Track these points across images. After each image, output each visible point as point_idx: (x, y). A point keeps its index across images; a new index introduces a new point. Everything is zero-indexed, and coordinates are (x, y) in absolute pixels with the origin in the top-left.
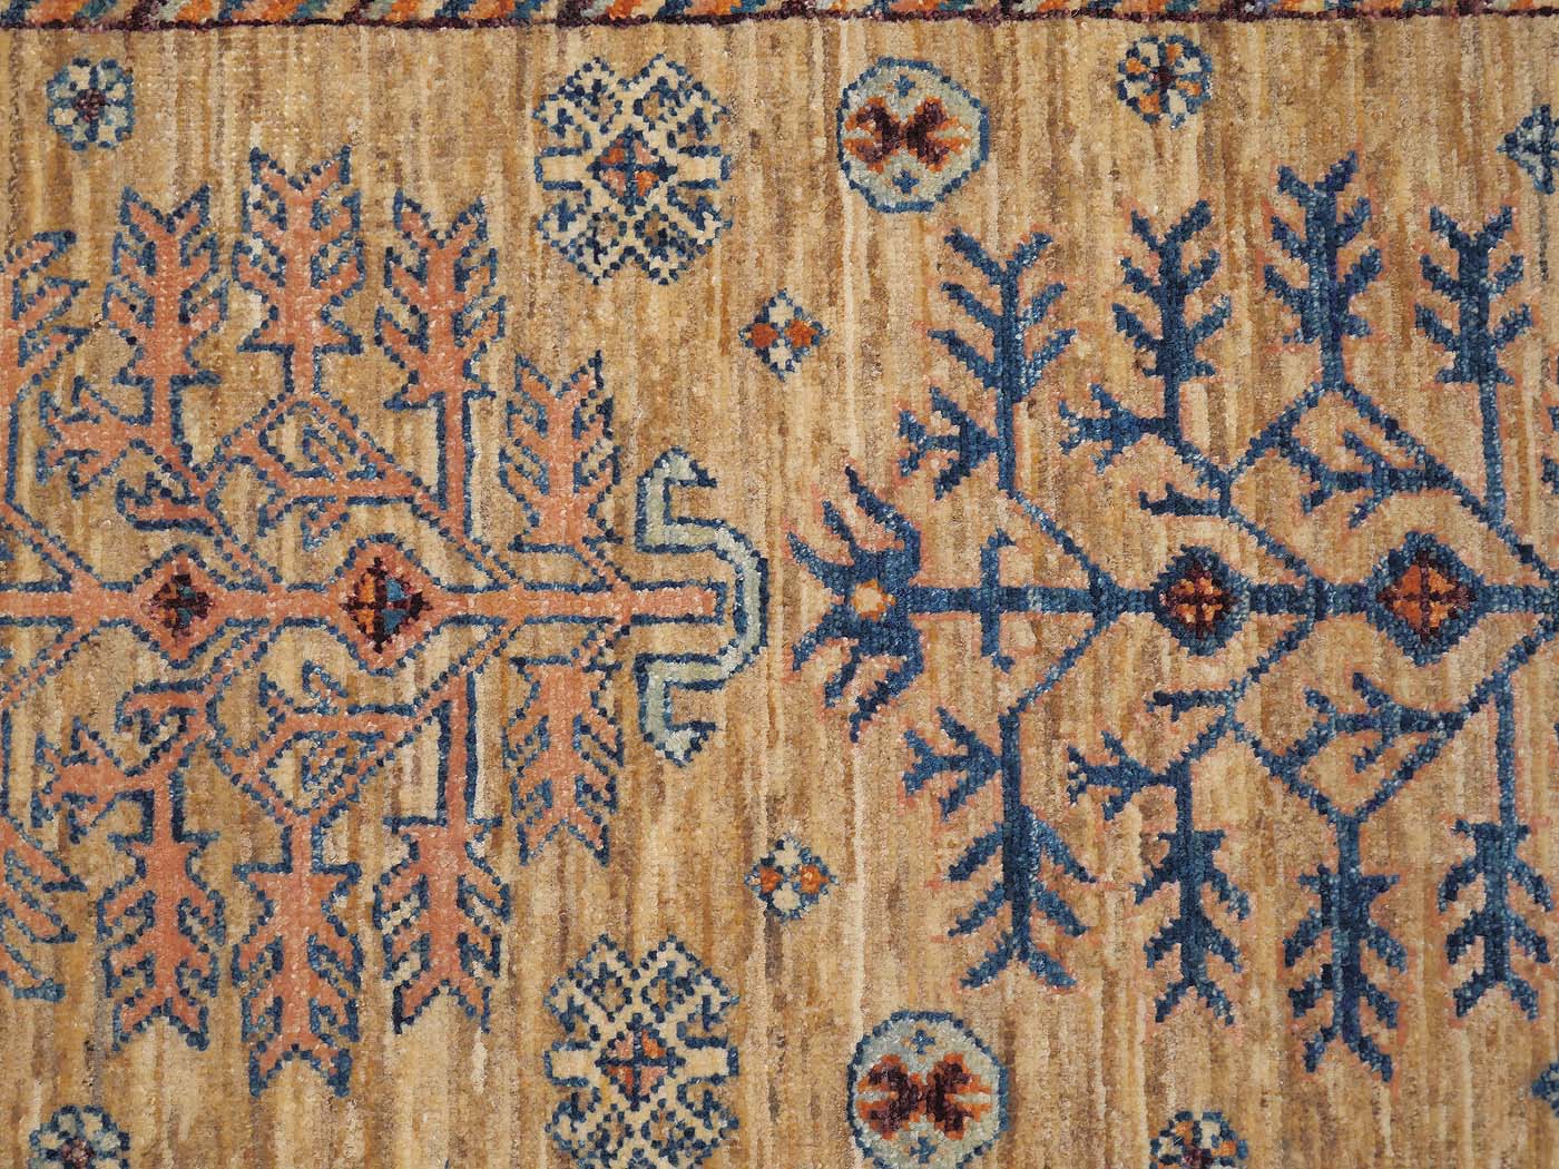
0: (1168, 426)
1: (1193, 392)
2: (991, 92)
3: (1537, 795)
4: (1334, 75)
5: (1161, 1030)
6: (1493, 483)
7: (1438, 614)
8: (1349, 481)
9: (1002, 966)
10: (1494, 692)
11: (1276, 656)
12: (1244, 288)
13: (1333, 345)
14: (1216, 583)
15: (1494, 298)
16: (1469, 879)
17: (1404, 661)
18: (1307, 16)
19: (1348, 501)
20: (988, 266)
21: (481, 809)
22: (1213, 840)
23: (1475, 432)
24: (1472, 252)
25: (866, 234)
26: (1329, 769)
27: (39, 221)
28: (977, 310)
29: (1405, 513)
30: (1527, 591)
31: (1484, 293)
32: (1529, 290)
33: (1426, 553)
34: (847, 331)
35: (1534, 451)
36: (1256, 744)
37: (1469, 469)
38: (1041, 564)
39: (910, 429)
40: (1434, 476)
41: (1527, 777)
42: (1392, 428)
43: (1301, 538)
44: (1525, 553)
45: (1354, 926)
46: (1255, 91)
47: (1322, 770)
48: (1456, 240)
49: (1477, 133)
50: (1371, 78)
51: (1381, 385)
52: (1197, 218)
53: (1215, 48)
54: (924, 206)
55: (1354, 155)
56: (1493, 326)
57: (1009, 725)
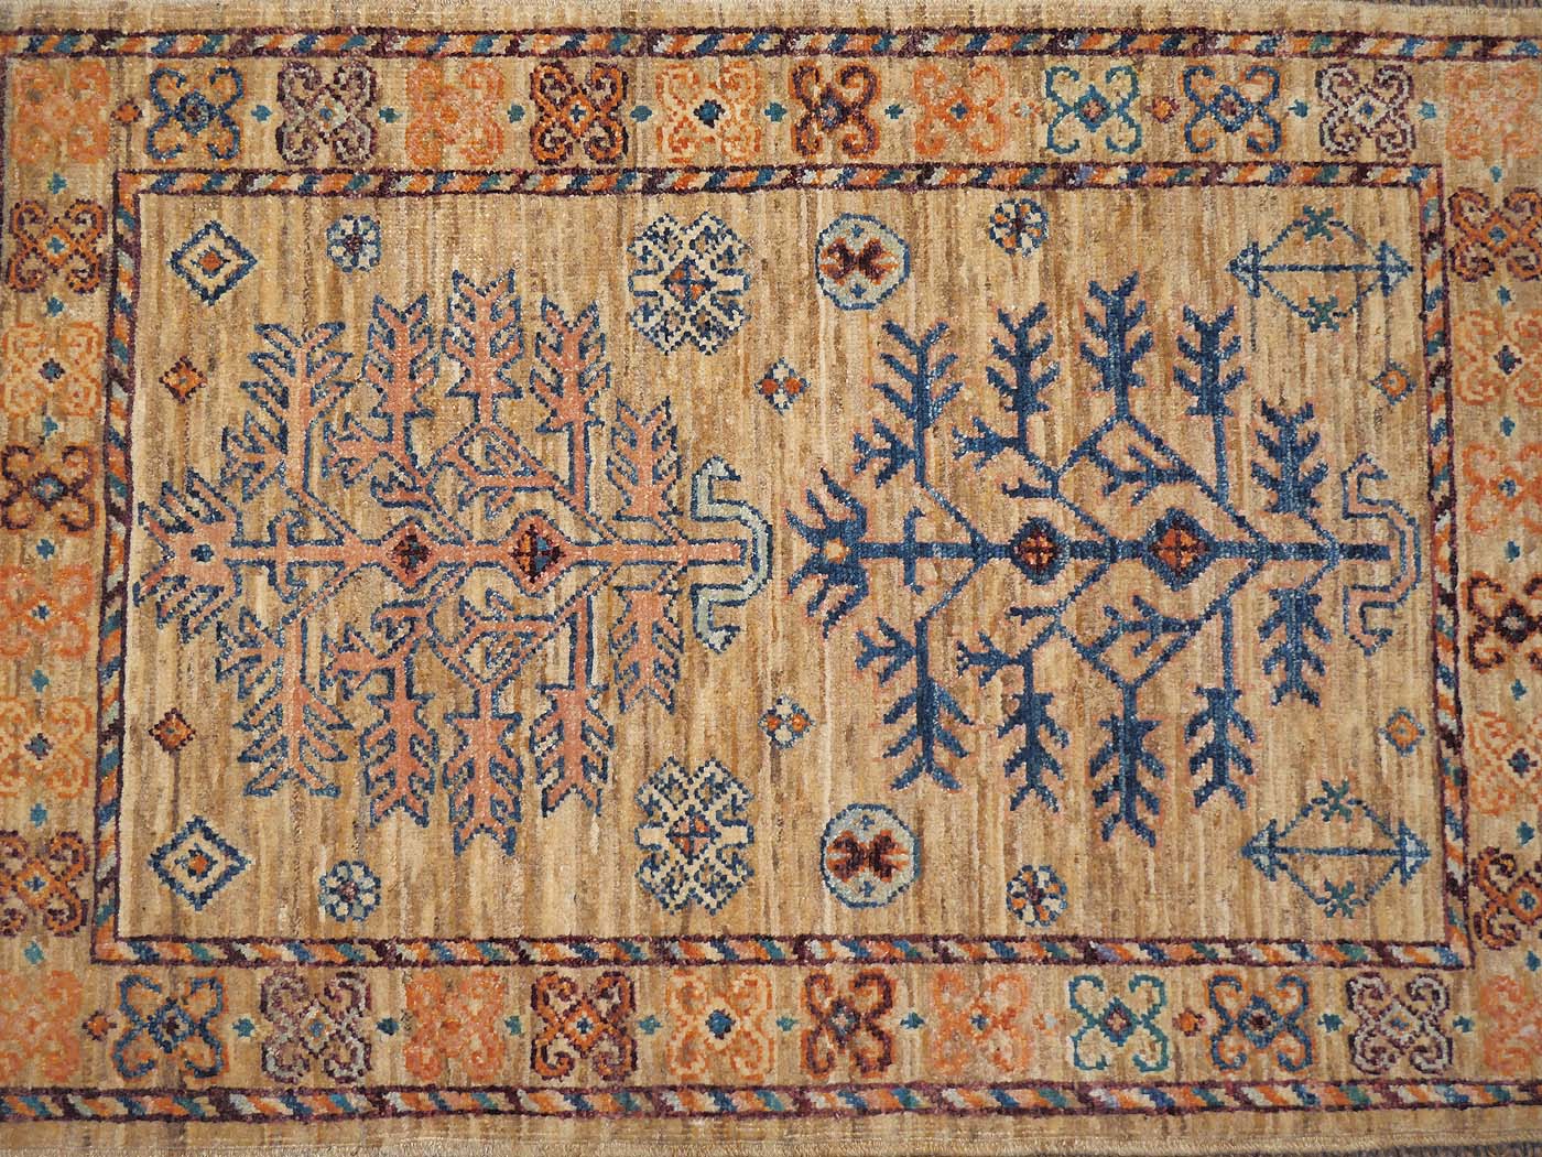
0: (1020, 443)
1: (1036, 421)
2: (911, 235)
3: (1246, 670)
4: (1124, 224)
5: (1014, 815)
6: (1221, 478)
7: (1186, 559)
8: (1132, 477)
9: (916, 776)
10: (1220, 607)
11: (1086, 585)
12: (1068, 357)
13: (1123, 392)
14: (1049, 540)
15: (1222, 362)
16: (1204, 723)
17: (1165, 588)
18: (1107, 187)
19: (1131, 489)
20: (909, 343)
21: (596, 680)
22: (1046, 698)
23: (1210, 446)
24: (1209, 334)
25: (833, 323)
26: (1118, 655)
27: (322, 317)
28: (902, 371)
29: (1167, 497)
30: (1241, 545)
31: (1216, 359)
32: (1244, 358)
33: (1179, 521)
34: (822, 384)
35: (1246, 458)
36: (1073, 640)
37: (1206, 470)
38: (941, 528)
39: (860, 444)
40: (1185, 474)
41: (1240, 660)
42: (1159, 444)
43: (1102, 512)
44: (1240, 521)
45: (1133, 752)
46: (1075, 234)
47: (1113, 656)
48: (1199, 327)
49: (1213, 260)
50: (1147, 226)
51: (1152, 416)
52: (1039, 313)
53: (1050, 207)
54: (870, 306)
55: (1136, 273)
56: (1222, 380)
57: (921, 627)
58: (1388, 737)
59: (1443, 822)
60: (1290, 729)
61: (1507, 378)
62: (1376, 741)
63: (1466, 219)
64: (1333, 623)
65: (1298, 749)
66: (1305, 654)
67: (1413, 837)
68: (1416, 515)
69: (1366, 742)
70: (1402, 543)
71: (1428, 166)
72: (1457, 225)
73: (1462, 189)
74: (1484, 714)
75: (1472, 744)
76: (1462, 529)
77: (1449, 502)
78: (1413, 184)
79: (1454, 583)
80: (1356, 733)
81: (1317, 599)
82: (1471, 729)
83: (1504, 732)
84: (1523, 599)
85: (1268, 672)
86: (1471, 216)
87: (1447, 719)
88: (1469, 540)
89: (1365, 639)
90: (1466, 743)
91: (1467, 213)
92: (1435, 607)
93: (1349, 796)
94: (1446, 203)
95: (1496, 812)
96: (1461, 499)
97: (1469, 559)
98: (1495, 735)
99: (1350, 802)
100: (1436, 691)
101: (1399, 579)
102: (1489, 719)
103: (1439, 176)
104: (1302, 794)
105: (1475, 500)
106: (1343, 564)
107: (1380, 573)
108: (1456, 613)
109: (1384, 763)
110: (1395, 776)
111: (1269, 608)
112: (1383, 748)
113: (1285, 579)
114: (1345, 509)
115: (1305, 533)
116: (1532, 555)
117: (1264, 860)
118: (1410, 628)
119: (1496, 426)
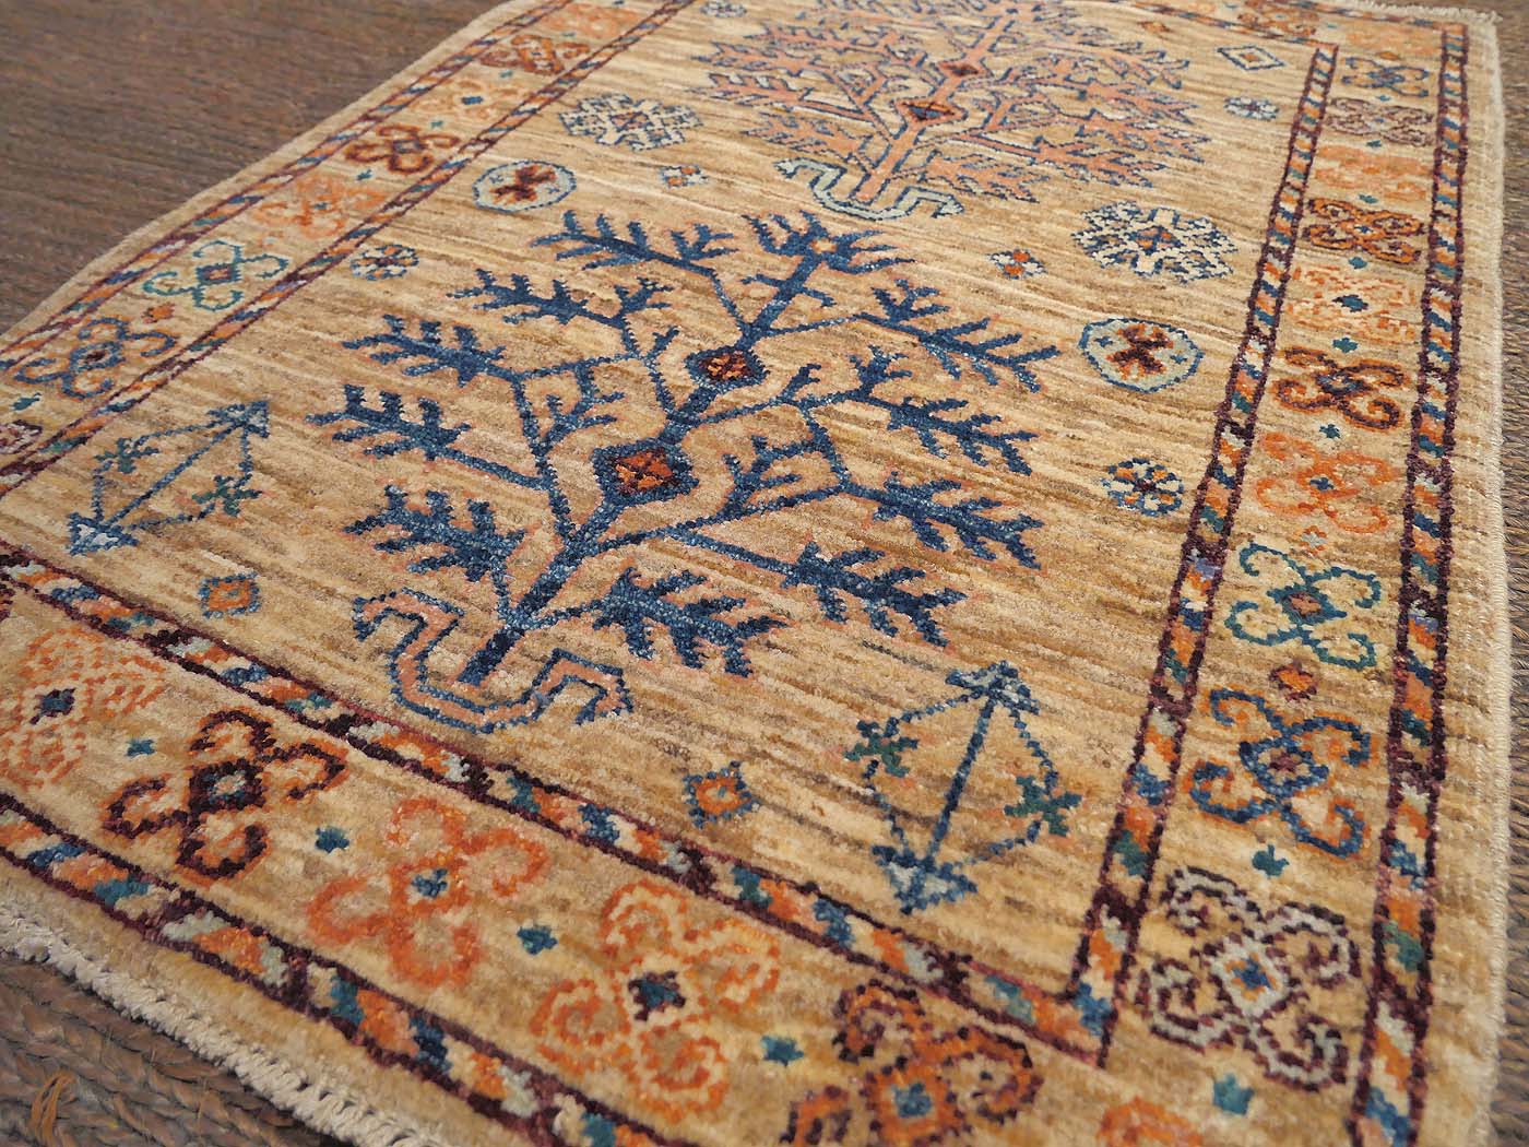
0: (862, 395)
1: (883, 415)
2: (1161, 399)
3: (450, 474)
4: (1117, 582)
5: (472, 268)
6: (705, 542)
7: (624, 473)
8: (760, 466)
9: (567, 224)
10: (546, 476)
11: (660, 388)
12: (949, 468)
13: (875, 496)
14: (732, 379)
15: (865, 603)
16: (425, 417)
17: (606, 443)
18: (1177, 584)
19: (747, 460)
20: (1026, 358)
22: (563, 319)
23: (753, 548)
24: (914, 606)
25: (1073, 315)
26: (567, 389)
28: (997, 343)
29: (715, 488)
30: (604, 527)
31: (872, 598)
32: (858, 628)
33: (678, 481)
34: (1007, 287)
35: (714, 576)
36: (608, 360)
37: (725, 531)
38: (800, 313)
39: (925, 292)
40: (733, 509)
41: (467, 474)
42: (789, 503)
43: (736, 428)
44: (637, 539)
45: (450, 359)
46: (1117, 532)
47: (566, 381)
48: (930, 600)
49: (1027, 653)
50: (1107, 605)
51: (828, 511)
52: (1017, 464)
53: (1164, 522)
54: (1083, 344)
55: (1038, 567)
56: (839, 593)
57: (708, 272)
58: (241, 579)
59: (88, 584)
60: (344, 491)
61: (622, 979)
62: (248, 564)
63: (969, 1056)
64: (429, 583)
65: (316, 488)
66: (419, 538)
67: (108, 546)
68: (492, 738)
69: (257, 554)
70: (468, 705)
71: (1106, 1040)
72: (963, 1033)
73: (1037, 1081)
74: (159, 691)
75: (138, 659)
76: (423, 788)
77: (476, 787)
78: (1073, 992)
79: (354, 741)
80: (276, 549)
81: (473, 576)
82: (155, 668)
83: (111, 705)
84: (249, 817)
85: (429, 494)
86: (973, 1068)
87: (196, 648)
88: (398, 788)
89: (379, 607)
90: (146, 653)
91: (979, 1065)
92: (346, 704)
93: (219, 509)
94: (1016, 1034)
95: (33, 648)
96: (468, 807)
97: (372, 779)
98: (119, 691)
99: (212, 507)
100: (239, 654)
101: (422, 678)
102: (144, 694)
103: (1078, 1052)
104: (265, 470)
105: (454, 827)
106: (495, 624)
107: (448, 659)
108: (315, 725)
109: (217, 559)
110: (191, 561)
111: (504, 522)
112: (234, 566)
113: (528, 552)
114: (569, 657)
115: (569, 597)
116: (300, 865)
117: (238, 414)
118: (347, 663)
119: (548, 919)
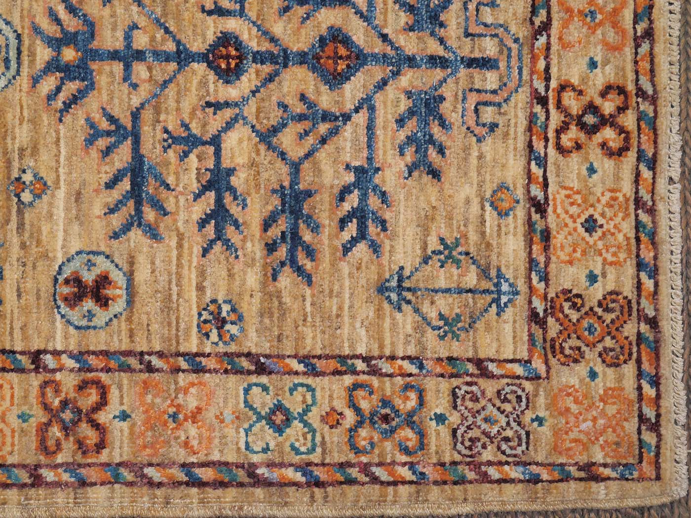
3: (385, 152)
5: (204, 261)
6: (371, 4)
7: (342, 66)
8: (302, 1)
9: (129, 230)
10: (367, 104)
11: (264, 85)
14: (237, 49)
16: (351, 192)
17: (324, 88)
19: (301, 11)
22: (231, 172)
26: (287, 139)
29: (328, 17)
30: (384, 56)
33: (337, 36)
36: (253, 127)
38: (153, 39)
40: (342, 0)
41: (380, 144)
43: (278, 28)
44: (384, 37)
45: (296, 213)
47: (283, 139)
57: (135, 116)
58: (492, 205)
59: (530, 270)
60: (417, 198)
62: (483, 208)
64: (454, 118)
65: (423, 213)
66: (431, 141)
67: (507, 280)
68: (521, 36)
69: (475, 209)
70: (509, 57)
74: (565, 188)
75: (555, 211)
76: (555, 47)
77: (546, 26)
79: (547, 88)
80: (468, 201)
81: (442, 99)
82: (554, 199)
83: (580, 201)
84: (598, 101)
85: (402, 154)
87: (537, 192)
88: (560, 56)
89: (478, 130)
90: (550, 210)
92: (532, 107)
93: (460, 249)
95: (571, 263)
96: (555, 24)
97: (559, 70)
98: (572, 204)
99: (460, 254)
100: (529, 171)
101: (505, 85)
102: (568, 192)
104: (424, 247)
105: (565, 25)
106: (463, 72)
107: (491, 80)
108: (547, 112)
109: (488, 224)
110: (495, 234)
111: (404, 105)
112: (487, 213)
113: (418, 83)
114: (466, 30)
115: (434, 48)
116: (607, 68)
117: (394, 296)
118: (513, 122)
